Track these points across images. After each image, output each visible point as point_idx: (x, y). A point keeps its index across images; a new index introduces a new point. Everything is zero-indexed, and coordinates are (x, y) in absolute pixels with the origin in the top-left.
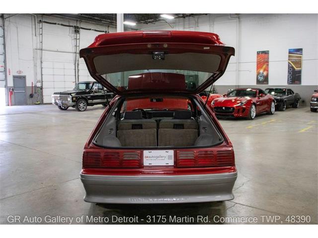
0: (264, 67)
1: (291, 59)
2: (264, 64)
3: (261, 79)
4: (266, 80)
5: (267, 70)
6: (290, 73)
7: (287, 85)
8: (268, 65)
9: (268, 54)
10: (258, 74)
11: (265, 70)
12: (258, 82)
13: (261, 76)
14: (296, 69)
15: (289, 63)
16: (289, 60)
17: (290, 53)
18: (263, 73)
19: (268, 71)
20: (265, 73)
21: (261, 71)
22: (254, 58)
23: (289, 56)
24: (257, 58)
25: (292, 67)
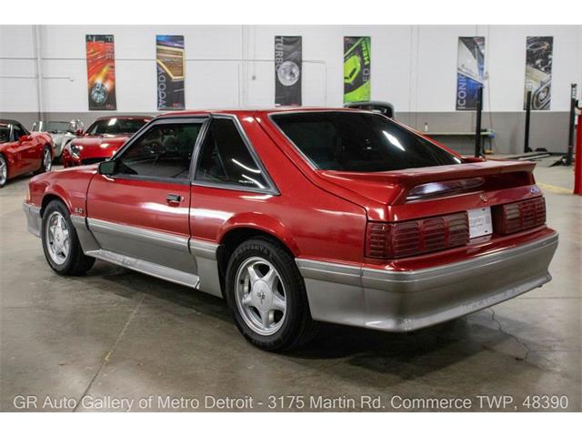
0: (105, 70)
1: (162, 57)
2: (103, 64)
3: (100, 98)
4: (111, 99)
5: (110, 77)
6: (162, 87)
7: (157, 111)
8: (113, 67)
9: (112, 41)
10: (92, 87)
11: (106, 78)
12: (93, 105)
13: (99, 92)
14: (174, 78)
15: (158, 64)
16: (158, 58)
17: (159, 43)
18: (102, 85)
19: (113, 80)
20: (108, 86)
21: (99, 80)
22: (81, 51)
23: (158, 51)
24: (88, 49)
25: (166, 74)
